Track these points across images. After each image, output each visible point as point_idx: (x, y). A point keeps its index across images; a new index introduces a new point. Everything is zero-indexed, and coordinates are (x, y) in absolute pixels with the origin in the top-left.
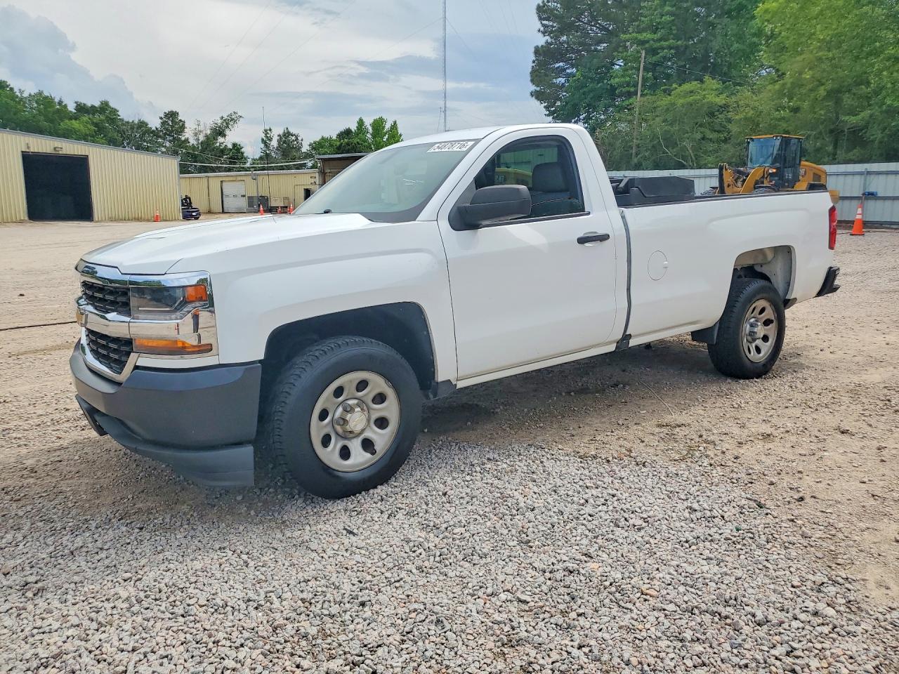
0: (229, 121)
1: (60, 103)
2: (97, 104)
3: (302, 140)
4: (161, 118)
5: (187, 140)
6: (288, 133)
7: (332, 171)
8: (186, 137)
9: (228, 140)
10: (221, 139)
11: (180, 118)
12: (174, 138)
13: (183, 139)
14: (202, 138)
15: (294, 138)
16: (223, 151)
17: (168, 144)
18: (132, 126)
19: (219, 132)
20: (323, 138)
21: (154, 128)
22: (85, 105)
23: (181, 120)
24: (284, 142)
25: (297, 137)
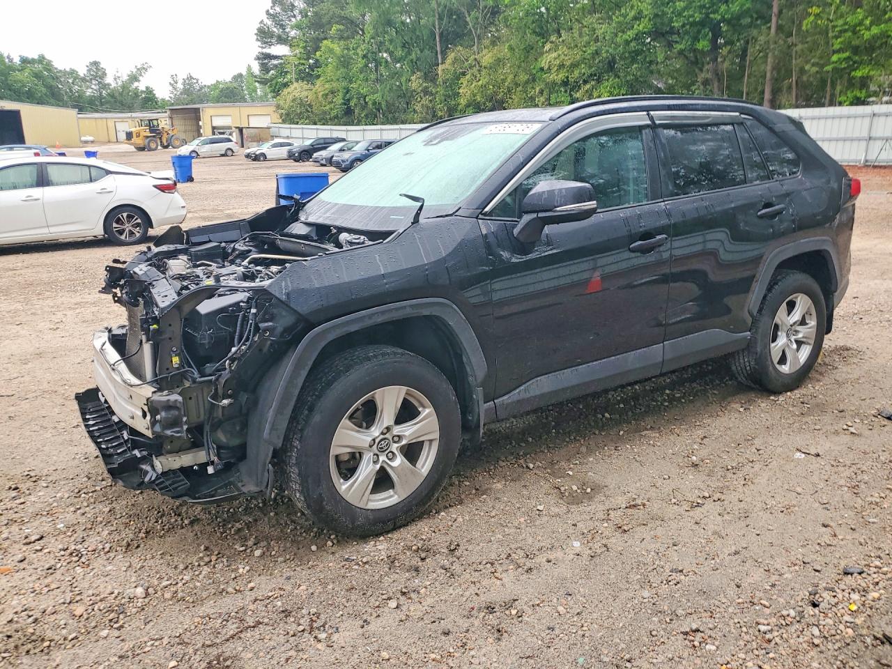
0: (142, 69)
1: (8, 57)
2: (36, 57)
4: (87, 66)
5: (109, 85)
6: (191, 76)
7: (177, 116)
8: (108, 81)
9: (141, 86)
10: (136, 84)
11: (101, 66)
12: (99, 82)
13: (106, 82)
14: (120, 83)
15: (195, 81)
16: (136, 94)
18: (65, 73)
19: (134, 78)
20: (217, 81)
21: (83, 76)
22: (27, 58)
23: (102, 68)
24: (188, 84)
25: (197, 80)
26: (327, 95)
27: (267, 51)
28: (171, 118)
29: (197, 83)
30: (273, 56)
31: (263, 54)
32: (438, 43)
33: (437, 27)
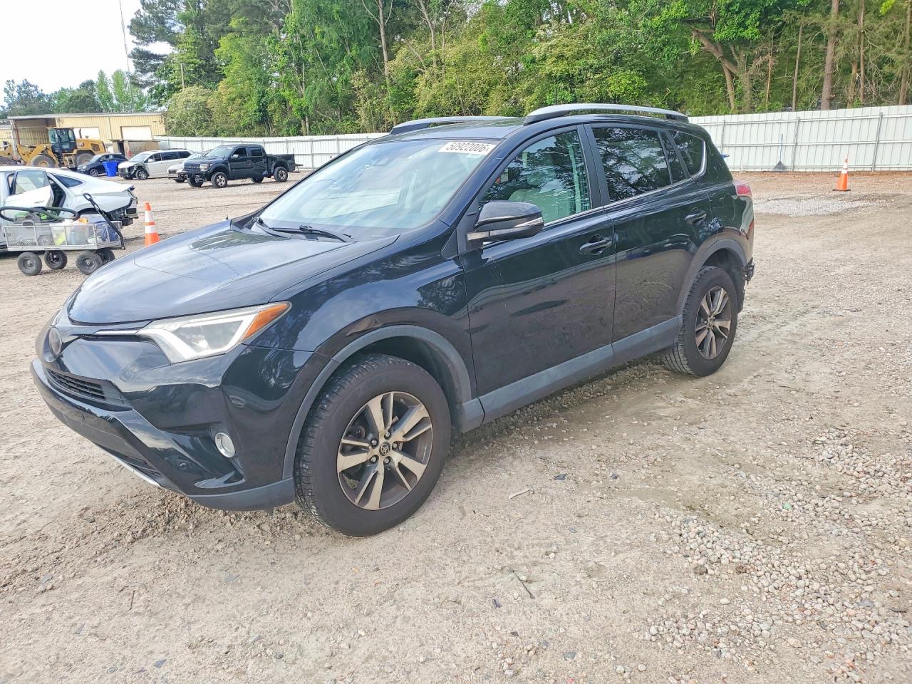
6: (27, 83)
7: (25, 128)
15: (33, 88)
20: (63, 89)
24: (24, 92)
25: (36, 87)
26: (234, 99)
27: (142, 48)
28: (16, 130)
29: (36, 90)
30: (152, 55)
31: (138, 51)
32: (383, 38)
33: (381, 18)
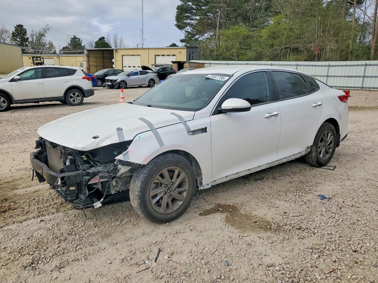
0: (47, 30)
3: (81, 41)
5: (28, 38)
7: (93, 55)
8: (28, 36)
10: (43, 38)
12: (22, 37)
13: (26, 37)
15: (78, 40)
17: (18, 40)
19: (42, 35)
23: (24, 29)
24: (74, 41)
28: (88, 56)
